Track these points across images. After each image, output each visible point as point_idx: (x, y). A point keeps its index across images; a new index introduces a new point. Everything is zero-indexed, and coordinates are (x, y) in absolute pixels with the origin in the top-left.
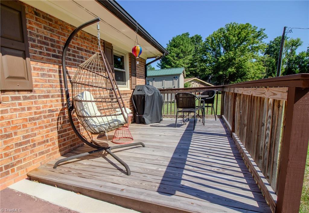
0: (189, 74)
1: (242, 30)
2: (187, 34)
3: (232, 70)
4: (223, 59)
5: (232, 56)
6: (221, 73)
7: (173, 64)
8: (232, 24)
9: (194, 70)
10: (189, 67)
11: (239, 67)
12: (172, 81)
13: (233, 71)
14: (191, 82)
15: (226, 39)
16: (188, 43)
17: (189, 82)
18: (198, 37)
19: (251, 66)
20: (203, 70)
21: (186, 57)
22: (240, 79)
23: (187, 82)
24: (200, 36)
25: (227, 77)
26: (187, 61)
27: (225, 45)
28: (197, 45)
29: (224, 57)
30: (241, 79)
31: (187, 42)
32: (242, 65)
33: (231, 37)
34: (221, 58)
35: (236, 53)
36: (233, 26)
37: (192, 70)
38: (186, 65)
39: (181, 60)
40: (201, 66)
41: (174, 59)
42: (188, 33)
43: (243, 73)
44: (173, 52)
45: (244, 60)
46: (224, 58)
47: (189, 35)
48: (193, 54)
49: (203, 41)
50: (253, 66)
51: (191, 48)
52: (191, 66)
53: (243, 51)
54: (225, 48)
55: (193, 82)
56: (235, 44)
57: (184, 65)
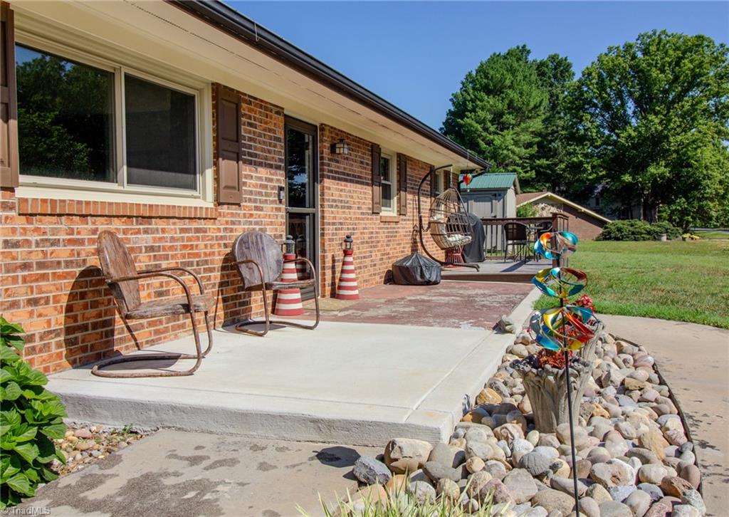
0: (533, 179)
1: (684, 53)
2: (524, 51)
3: (658, 169)
4: (630, 135)
5: (660, 128)
6: (627, 178)
7: (483, 145)
8: (657, 34)
9: (548, 165)
10: (532, 157)
11: (681, 163)
12: (490, 203)
13: (662, 176)
14: (536, 203)
15: (639, 77)
16: (530, 83)
17: (531, 203)
18: (559, 64)
19: (714, 159)
20: (576, 168)
21: (523, 125)
22: (683, 200)
23: (525, 203)
24: (566, 59)
25: (646, 192)
26: (526, 138)
27: (637, 94)
28: (557, 87)
29: (634, 131)
30: (687, 199)
31: (527, 80)
32: (689, 158)
33: (655, 73)
34: (625, 134)
35: (669, 121)
36: (660, 40)
37: (541, 166)
38: (524, 150)
39: (509, 136)
40: (570, 154)
41: (486, 130)
42: (524, 46)
43: (691, 180)
44: (483, 109)
45: (694, 142)
46: (633, 134)
47: (529, 52)
48: (543, 117)
49: (574, 74)
50: (719, 161)
51: (538, 96)
52: (538, 152)
53: (690, 117)
54: (638, 102)
55: (543, 205)
56: (666, 92)
57: (517, 150)
